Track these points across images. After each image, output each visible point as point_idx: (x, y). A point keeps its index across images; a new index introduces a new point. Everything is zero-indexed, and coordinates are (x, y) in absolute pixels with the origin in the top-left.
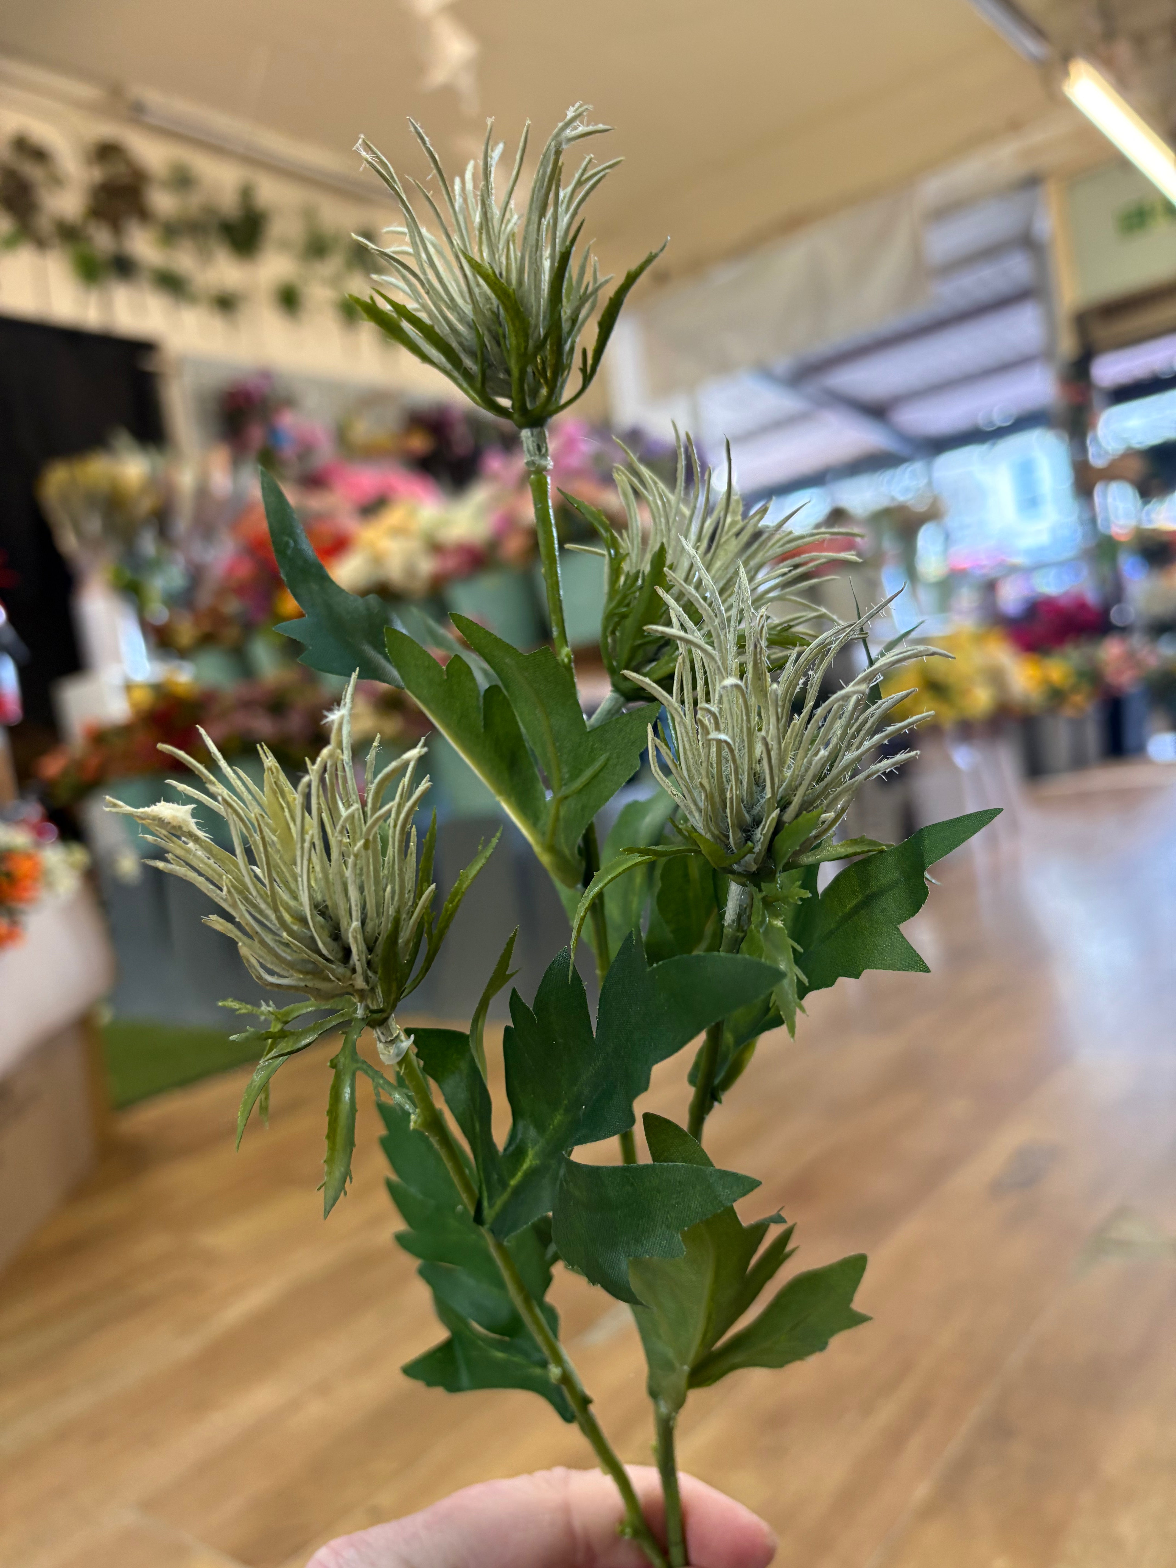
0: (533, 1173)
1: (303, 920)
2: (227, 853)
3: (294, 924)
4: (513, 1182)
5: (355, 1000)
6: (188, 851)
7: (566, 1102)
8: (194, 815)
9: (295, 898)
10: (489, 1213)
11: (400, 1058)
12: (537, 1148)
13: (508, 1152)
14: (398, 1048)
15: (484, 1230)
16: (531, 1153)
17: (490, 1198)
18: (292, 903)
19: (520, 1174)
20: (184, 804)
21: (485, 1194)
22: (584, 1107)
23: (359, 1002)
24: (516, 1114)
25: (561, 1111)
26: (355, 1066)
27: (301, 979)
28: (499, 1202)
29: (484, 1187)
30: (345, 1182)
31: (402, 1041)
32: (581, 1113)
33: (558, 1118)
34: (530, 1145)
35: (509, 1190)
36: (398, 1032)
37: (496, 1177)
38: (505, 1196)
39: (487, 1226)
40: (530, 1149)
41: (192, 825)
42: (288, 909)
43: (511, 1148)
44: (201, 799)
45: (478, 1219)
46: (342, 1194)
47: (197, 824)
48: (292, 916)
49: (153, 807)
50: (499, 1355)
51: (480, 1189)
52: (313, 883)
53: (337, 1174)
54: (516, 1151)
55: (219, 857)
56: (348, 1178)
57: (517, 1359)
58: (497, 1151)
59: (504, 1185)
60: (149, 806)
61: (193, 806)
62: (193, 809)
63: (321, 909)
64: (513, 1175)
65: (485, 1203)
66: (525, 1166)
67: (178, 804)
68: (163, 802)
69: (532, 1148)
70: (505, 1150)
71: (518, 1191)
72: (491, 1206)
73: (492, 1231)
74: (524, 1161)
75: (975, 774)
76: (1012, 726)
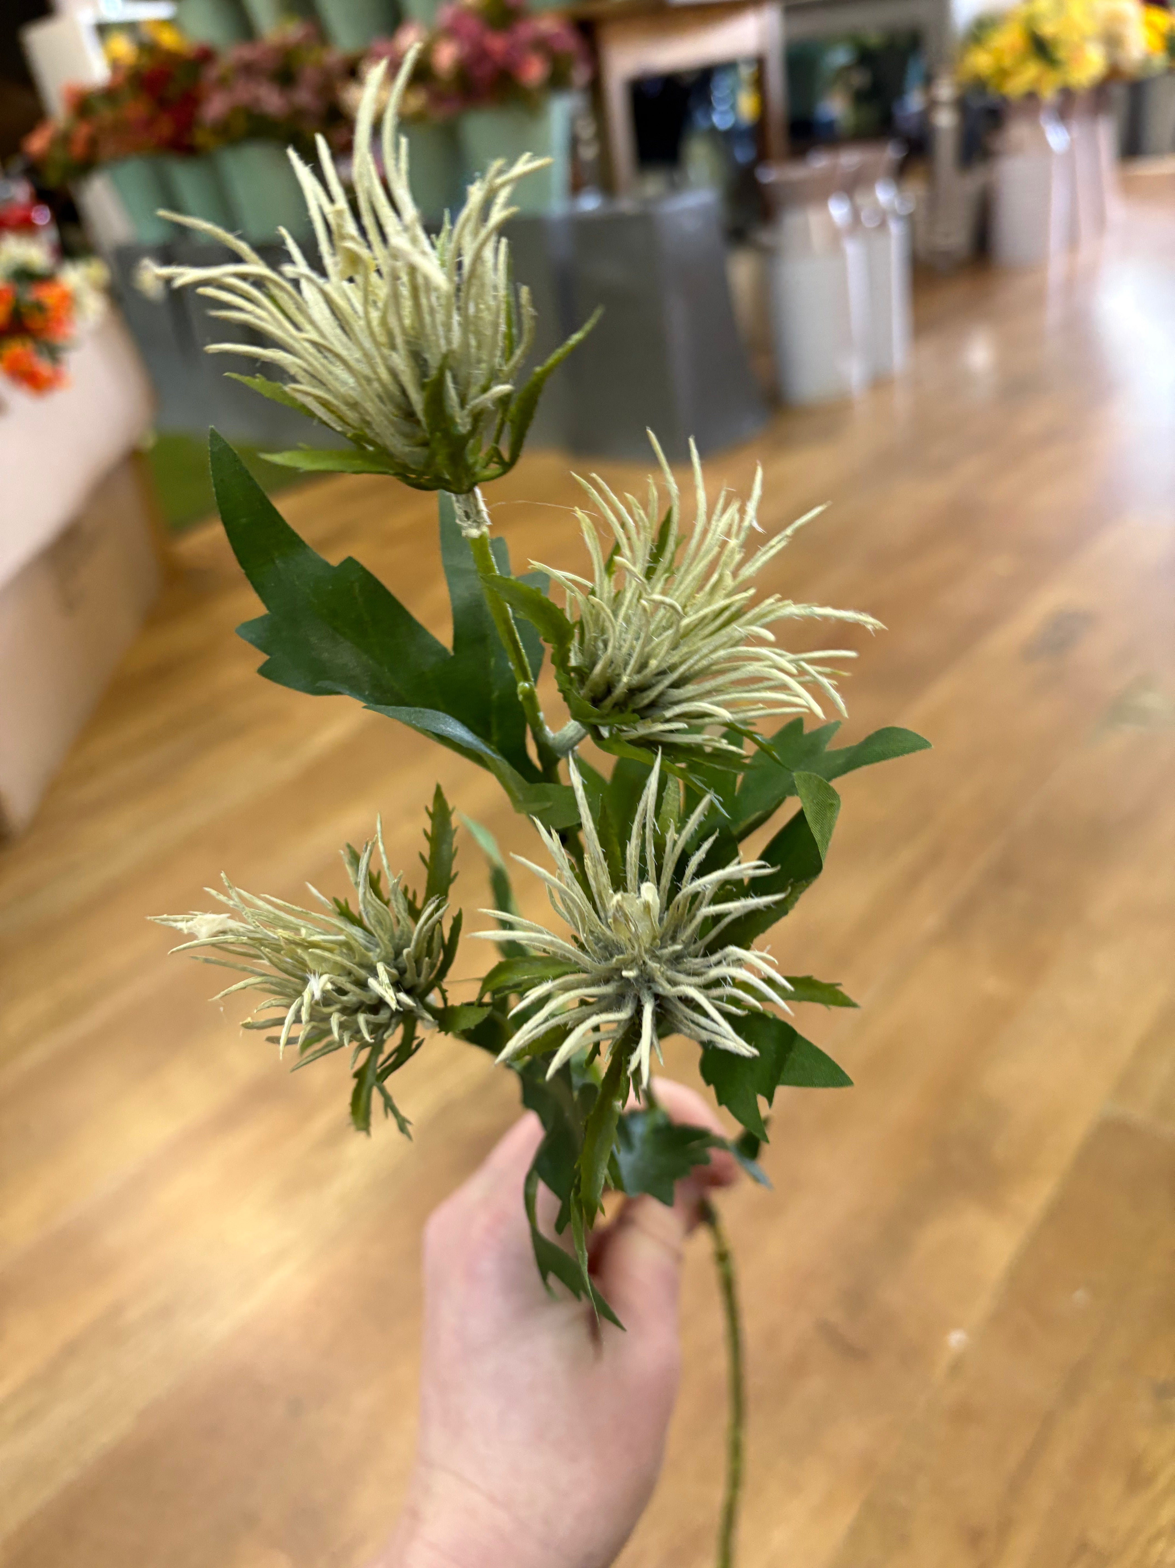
75: (1070, 155)
76: (1119, 93)
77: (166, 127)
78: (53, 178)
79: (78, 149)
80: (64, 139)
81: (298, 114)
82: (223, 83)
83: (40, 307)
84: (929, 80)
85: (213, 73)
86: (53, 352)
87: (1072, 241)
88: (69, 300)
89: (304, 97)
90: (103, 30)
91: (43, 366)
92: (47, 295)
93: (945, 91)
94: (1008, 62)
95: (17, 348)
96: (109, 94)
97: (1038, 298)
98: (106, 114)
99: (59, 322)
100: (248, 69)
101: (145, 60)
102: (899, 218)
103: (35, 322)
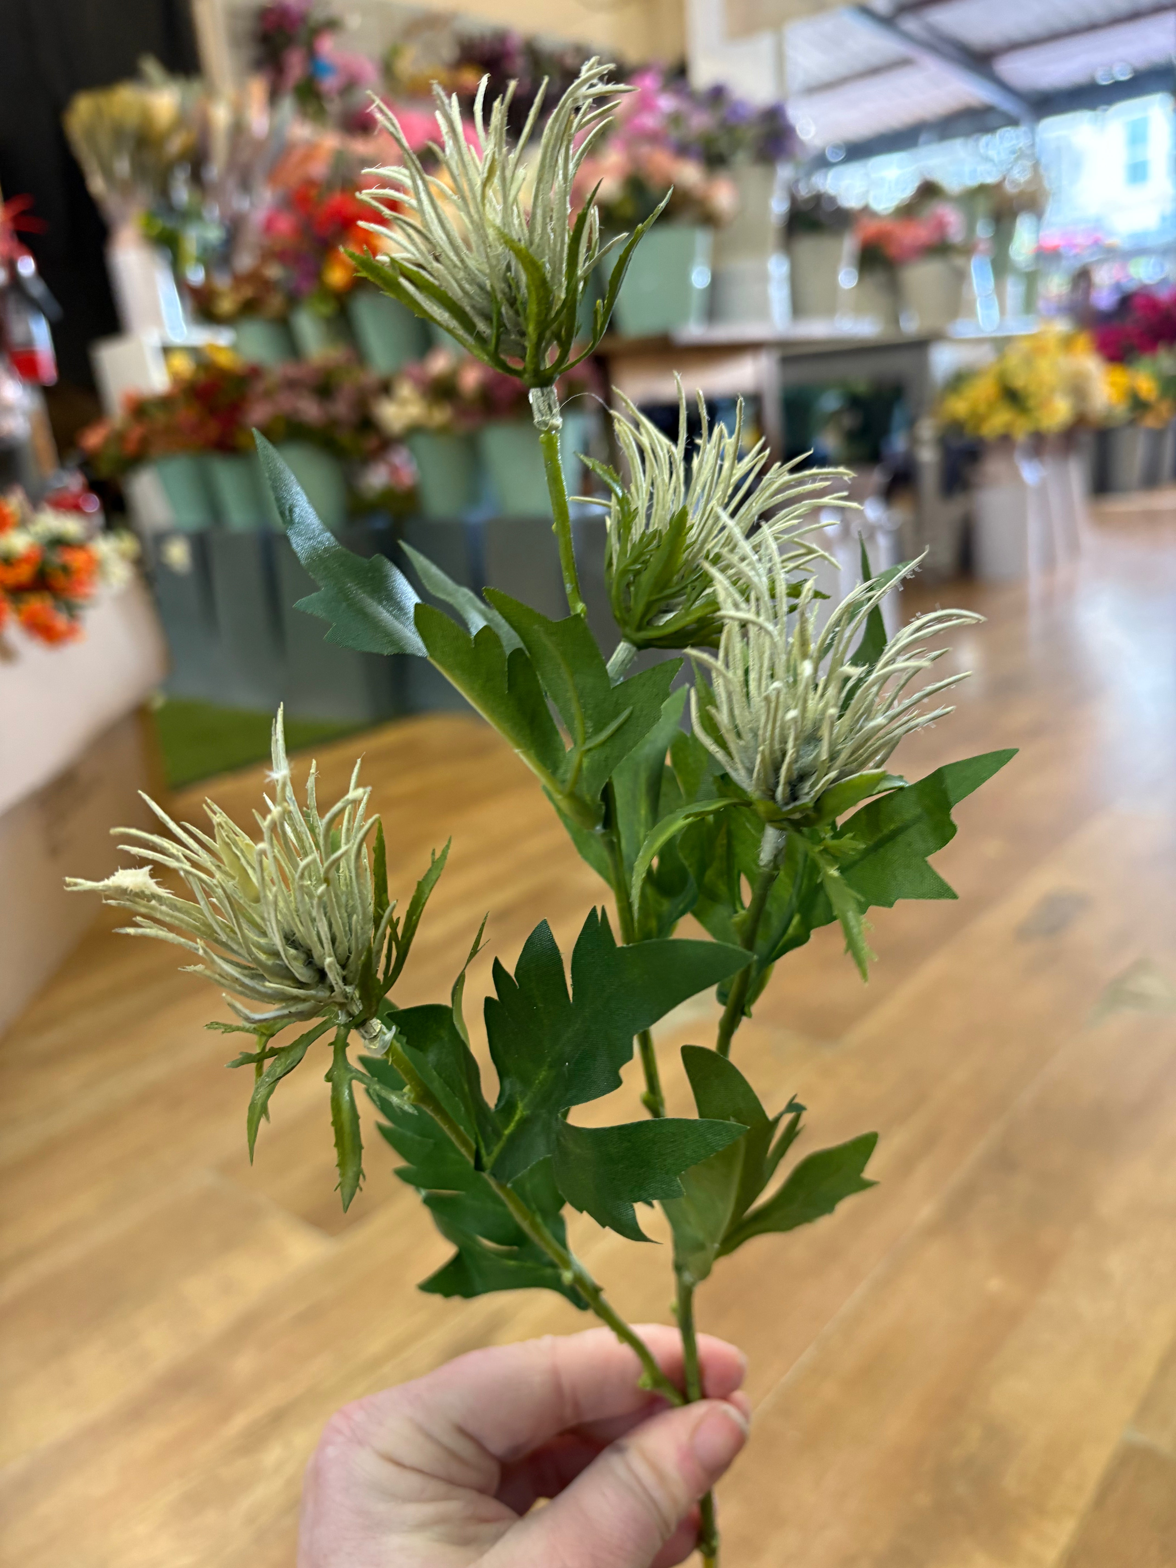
0: (525, 1122)
1: (276, 954)
2: (190, 903)
3: (268, 959)
4: (507, 1132)
5: (336, 1009)
6: (153, 908)
7: (549, 1059)
8: (152, 876)
9: (264, 934)
10: (488, 1160)
11: (386, 1050)
12: (526, 1100)
13: (499, 1107)
14: (383, 1040)
15: (486, 1175)
16: (520, 1105)
17: (487, 1147)
18: (262, 941)
19: (512, 1126)
20: (141, 867)
21: (482, 1144)
22: (567, 1064)
23: (340, 1009)
24: (502, 1074)
25: (546, 1068)
26: (350, 1076)
27: (283, 1008)
28: (496, 1150)
29: (480, 1139)
30: (358, 1179)
31: (385, 1034)
32: (565, 1069)
33: (543, 1074)
34: (518, 1099)
35: (504, 1138)
36: (379, 1026)
37: (490, 1128)
38: (501, 1144)
39: (488, 1171)
40: (519, 1102)
41: (152, 886)
42: (259, 947)
43: (502, 1103)
44: (155, 858)
45: (479, 1166)
46: (358, 1190)
47: (157, 883)
48: (265, 953)
49: (112, 878)
50: (512, 1263)
51: (477, 1143)
52: (279, 917)
53: (350, 1174)
54: (507, 1105)
55: (184, 910)
56: (361, 1177)
57: (529, 1264)
58: (488, 1109)
59: (498, 1135)
60: (108, 878)
61: (150, 867)
62: (150, 870)
63: (290, 940)
64: (506, 1126)
65: (483, 1152)
66: (517, 1118)
67: (136, 869)
68: (120, 871)
69: (522, 1100)
70: (496, 1106)
71: (512, 1138)
72: (489, 1154)
73: (494, 1175)
74: (515, 1113)
75: (1042, 490)
76: (1086, 439)
77: (213, 429)
78: (105, 469)
79: (131, 447)
80: (120, 437)
81: (333, 423)
82: (268, 395)
83: (66, 569)
84: (911, 423)
85: (260, 387)
86: (71, 610)
87: (1049, 563)
88: (95, 566)
89: (341, 408)
90: (167, 350)
91: (61, 621)
92: (76, 559)
93: (927, 429)
94: (982, 408)
95: (37, 603)
96: (165, 402)
97: (1020, 610)
98: (160, 418)
99: (81, 583)
100: (291, 385)
101: (202, 377)
102: (888, 533)
103: (60, 581)
